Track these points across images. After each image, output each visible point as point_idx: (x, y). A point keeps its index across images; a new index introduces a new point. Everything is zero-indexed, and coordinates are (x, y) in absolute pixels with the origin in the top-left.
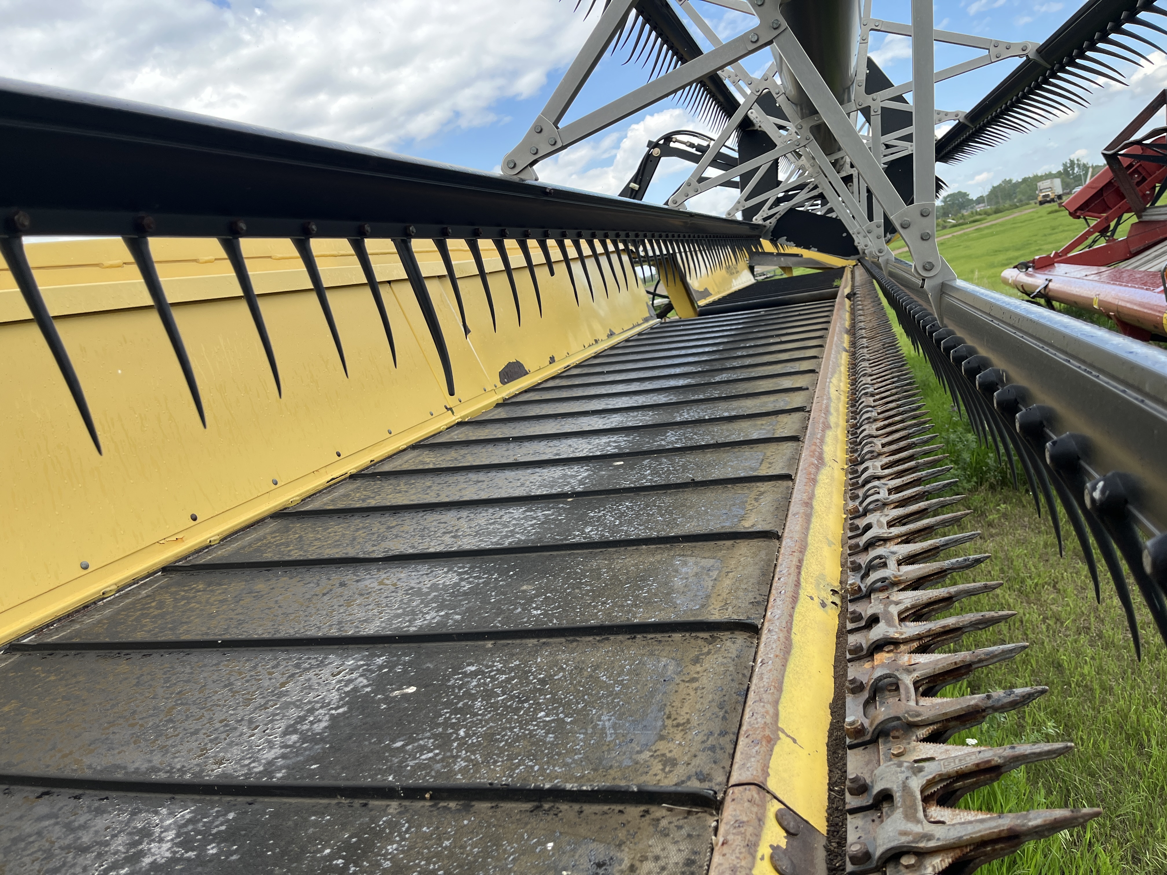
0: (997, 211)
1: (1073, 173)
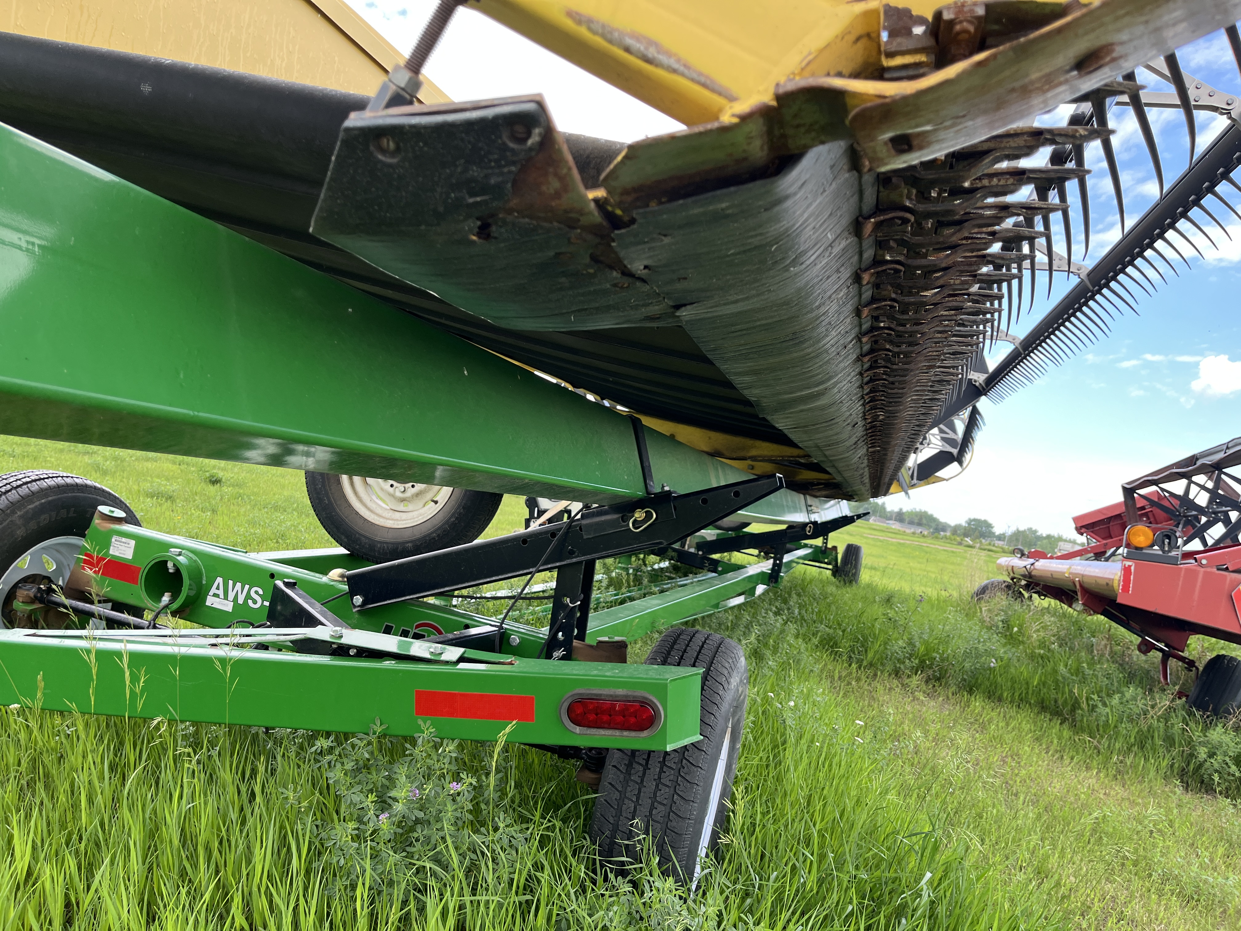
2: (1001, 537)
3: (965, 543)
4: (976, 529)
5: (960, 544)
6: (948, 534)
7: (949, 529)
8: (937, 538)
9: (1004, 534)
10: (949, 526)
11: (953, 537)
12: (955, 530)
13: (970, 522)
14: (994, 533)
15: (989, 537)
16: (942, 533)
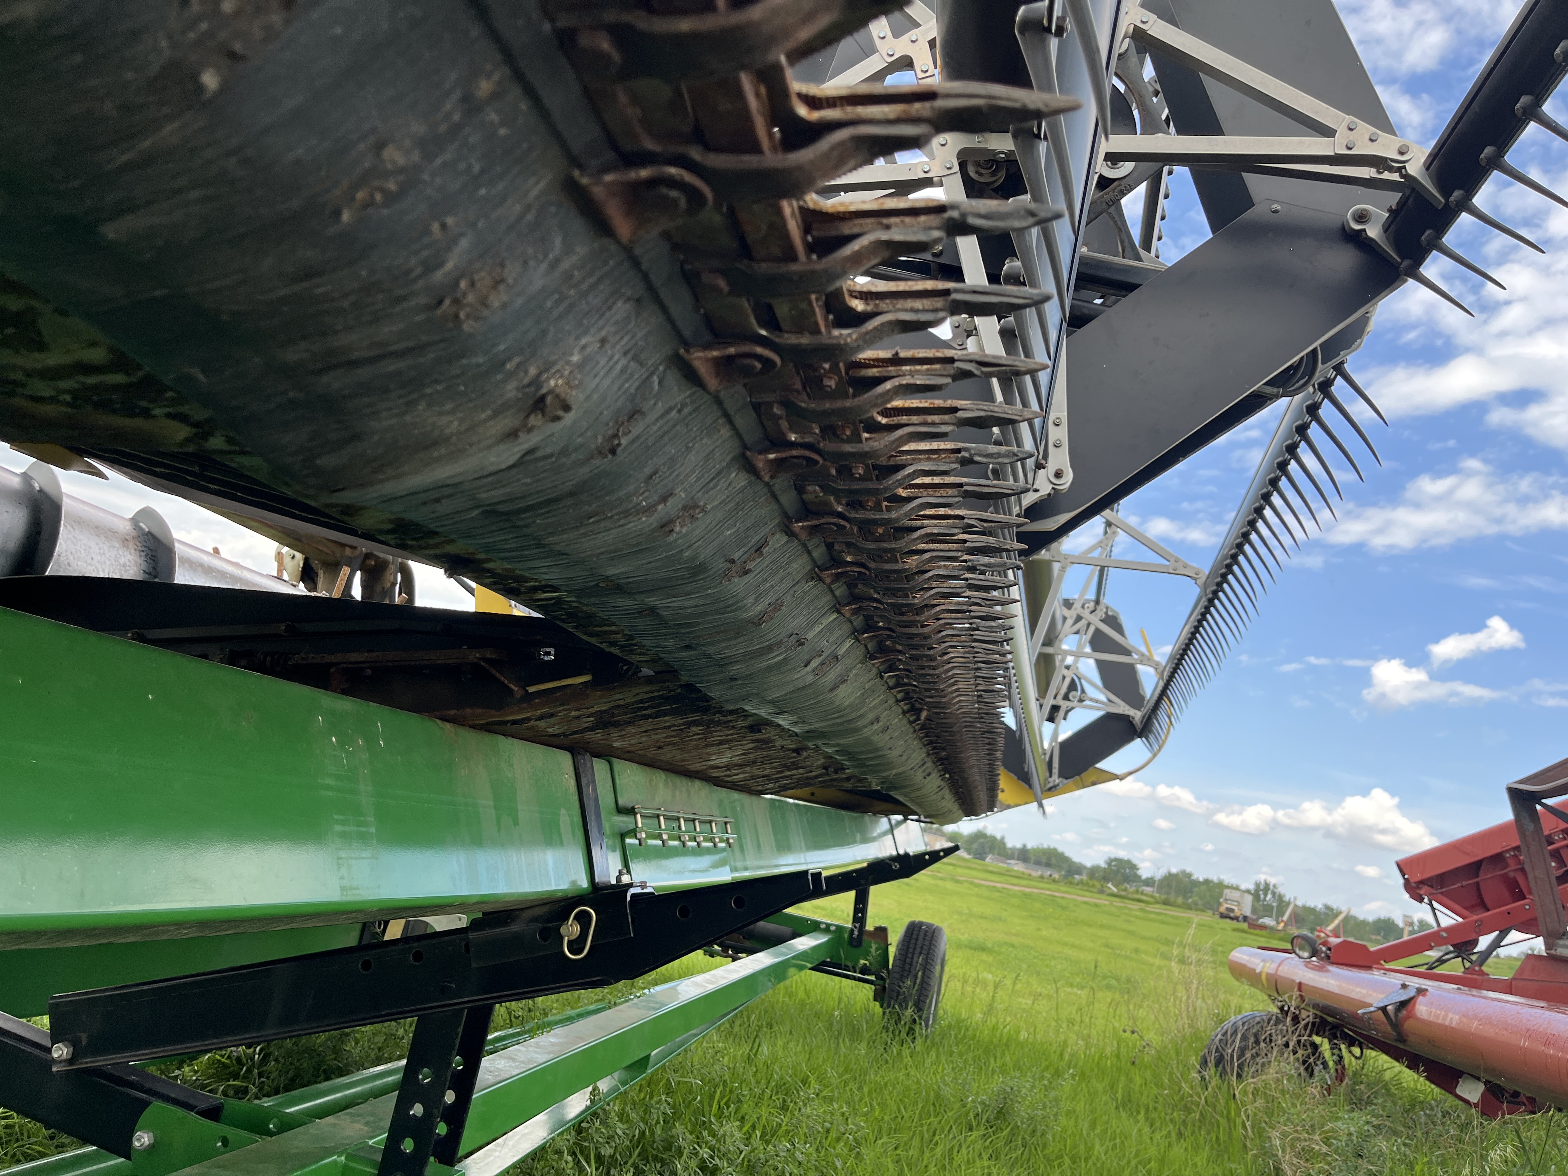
0: (1166, 903)
1: (1265, 900)
2: (1149, 882)
3: (1109, 891)
4: (1118, 871)
5: (1101, 892)
6: (1084, 877)
7: (1085, 872)
8: (1071, 883)
9: (1152, 878)
10: (1085, 867)
11: (1091, 883)
12: (1093, 872)
13: (1110, 862)
14: (1140, 877)
15: (1134, 882)
16: (1077, 877)
